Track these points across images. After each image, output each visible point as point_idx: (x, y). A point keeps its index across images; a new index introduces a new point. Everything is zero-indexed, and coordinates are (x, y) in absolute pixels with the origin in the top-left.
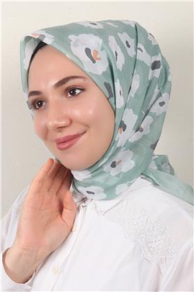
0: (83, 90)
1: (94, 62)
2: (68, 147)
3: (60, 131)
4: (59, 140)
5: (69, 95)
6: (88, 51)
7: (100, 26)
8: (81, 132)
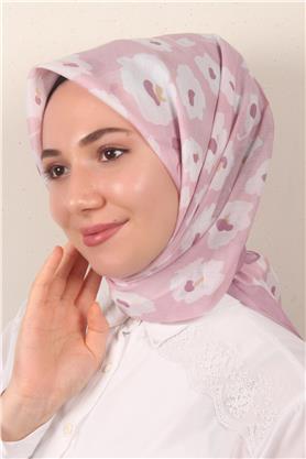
0: (125, 151)
2: (100, 242)
3: (86, 216)
4: (86, 230)
5: (104, 158)
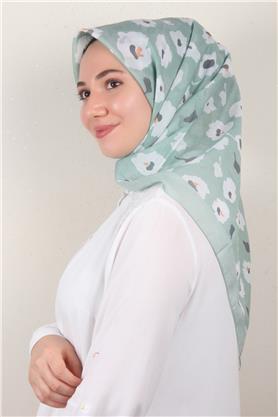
1: (136, 58)
6: (132, 48)
7: (153, 25)
8: (115, 123)
